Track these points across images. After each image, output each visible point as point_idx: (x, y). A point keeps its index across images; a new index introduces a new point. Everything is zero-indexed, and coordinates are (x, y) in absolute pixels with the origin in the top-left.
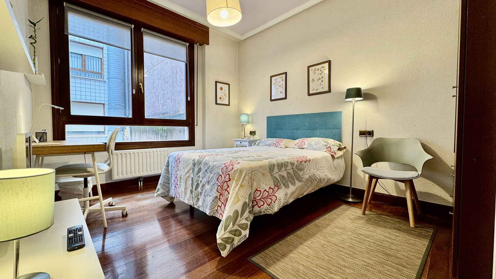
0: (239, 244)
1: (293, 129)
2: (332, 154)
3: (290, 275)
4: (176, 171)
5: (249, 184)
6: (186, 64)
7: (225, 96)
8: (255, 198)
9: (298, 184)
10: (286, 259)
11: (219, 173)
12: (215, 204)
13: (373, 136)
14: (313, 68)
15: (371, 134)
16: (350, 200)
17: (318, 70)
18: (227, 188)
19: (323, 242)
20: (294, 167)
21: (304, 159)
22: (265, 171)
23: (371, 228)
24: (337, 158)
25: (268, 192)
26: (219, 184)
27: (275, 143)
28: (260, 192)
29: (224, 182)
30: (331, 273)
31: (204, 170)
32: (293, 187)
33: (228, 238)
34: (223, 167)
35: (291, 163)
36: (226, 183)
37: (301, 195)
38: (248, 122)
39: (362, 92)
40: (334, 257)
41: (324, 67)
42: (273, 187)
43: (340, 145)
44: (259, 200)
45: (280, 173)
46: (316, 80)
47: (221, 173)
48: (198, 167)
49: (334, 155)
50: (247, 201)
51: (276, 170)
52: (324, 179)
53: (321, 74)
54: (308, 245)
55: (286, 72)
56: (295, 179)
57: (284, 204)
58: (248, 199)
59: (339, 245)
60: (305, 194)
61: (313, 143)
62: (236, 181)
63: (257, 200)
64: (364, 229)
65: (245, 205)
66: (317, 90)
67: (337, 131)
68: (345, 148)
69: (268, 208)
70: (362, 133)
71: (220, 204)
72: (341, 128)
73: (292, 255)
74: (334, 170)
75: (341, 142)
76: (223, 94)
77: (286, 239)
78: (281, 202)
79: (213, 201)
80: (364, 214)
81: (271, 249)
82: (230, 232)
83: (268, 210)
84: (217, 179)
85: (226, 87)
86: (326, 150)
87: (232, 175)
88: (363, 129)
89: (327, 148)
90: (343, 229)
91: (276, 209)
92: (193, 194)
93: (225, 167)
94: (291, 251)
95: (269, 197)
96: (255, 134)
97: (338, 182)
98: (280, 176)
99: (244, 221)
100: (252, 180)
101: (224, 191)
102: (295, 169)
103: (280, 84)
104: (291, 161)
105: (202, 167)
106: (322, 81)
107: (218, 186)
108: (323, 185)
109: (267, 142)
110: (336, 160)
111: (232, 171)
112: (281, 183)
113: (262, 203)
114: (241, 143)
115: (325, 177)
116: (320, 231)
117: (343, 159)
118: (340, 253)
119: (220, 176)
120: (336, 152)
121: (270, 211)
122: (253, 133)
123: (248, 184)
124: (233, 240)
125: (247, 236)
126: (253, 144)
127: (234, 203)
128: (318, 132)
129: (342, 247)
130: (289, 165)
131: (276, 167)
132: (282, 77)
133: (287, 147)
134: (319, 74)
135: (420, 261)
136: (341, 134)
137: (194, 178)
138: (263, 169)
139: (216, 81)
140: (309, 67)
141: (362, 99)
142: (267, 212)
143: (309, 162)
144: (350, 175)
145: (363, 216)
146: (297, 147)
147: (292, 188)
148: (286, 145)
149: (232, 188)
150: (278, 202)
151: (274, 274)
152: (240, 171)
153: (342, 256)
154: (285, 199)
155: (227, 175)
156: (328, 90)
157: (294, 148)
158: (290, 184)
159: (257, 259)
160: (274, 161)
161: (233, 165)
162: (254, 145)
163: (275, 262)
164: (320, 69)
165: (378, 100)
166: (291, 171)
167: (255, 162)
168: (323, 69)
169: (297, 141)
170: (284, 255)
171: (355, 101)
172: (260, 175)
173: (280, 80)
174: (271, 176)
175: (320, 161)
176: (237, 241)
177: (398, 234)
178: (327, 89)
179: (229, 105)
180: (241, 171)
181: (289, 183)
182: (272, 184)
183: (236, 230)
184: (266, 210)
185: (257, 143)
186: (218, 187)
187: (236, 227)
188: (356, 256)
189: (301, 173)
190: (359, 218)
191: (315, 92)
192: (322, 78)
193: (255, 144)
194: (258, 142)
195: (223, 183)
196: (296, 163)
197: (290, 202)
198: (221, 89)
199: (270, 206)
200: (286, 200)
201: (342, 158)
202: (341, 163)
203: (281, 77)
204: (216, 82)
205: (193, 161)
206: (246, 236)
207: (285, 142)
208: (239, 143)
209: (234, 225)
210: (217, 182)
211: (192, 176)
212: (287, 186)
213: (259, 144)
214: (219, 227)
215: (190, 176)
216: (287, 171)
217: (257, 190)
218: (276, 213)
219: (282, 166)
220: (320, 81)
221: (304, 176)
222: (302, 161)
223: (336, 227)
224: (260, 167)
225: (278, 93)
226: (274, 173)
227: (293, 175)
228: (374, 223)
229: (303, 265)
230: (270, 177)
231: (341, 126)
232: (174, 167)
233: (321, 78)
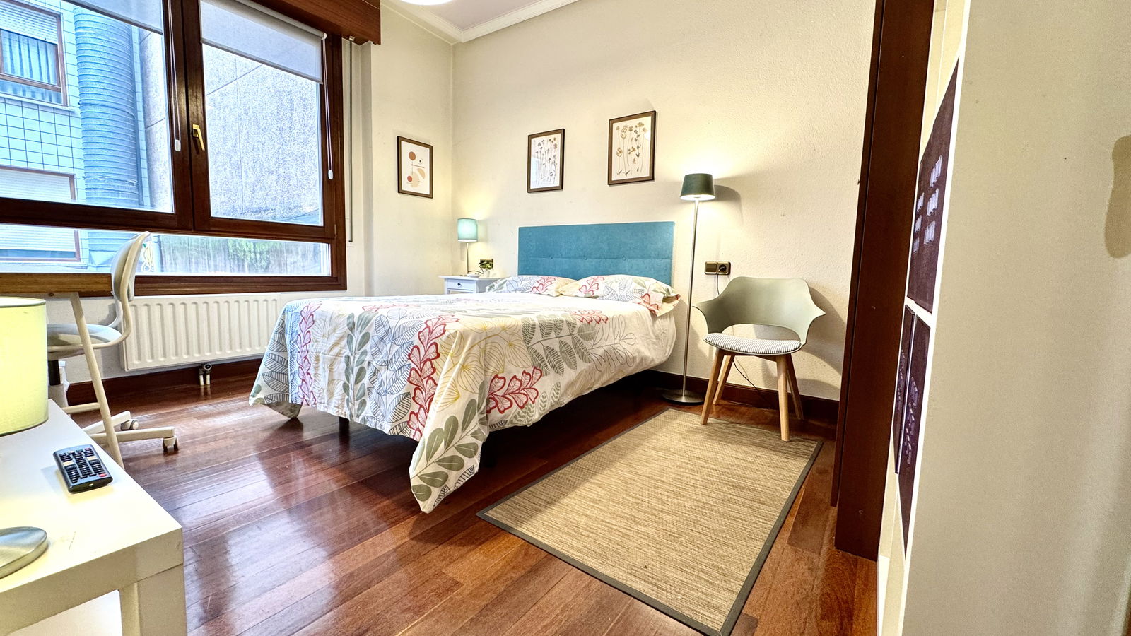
0: (458, 485)
1: (574, 257)
2: (652, 308)
3: (560, 534)
4: (306, 344)
5: (480, 363)
6: (322, 87)
7: (423, 175)
8: (492, 394)
9: (582, 366)
10: (554, 510)
11: (412, 342)
12: (404, 410)
13: (729, 273)
14: (621, 124)
15: (725, 269)
16: (683, 400)
17: (631, 130)
18: (432, 373)
19: (627, 475)
20: (576, 331)
21: (595, 317)
22: (515, 338)
23: (715, 446)
24: (661, 317)
25: (521, 381)
26: (413, 366)
27: (537, 285)
28: (503, 380)
29: (425, 362)
30: (638, 523)
31: (376, 339)
32: (572, 372)
33: (435, 474)
34: (421, 330)
35: (568, 323)
36: (428, 363)
37: (588, 389)
38: (476, 239)
39: (714, 183)
40: (644, 498)
41: (643, 125)
42: (530, 370)
43: (668, 291)
44: (502, 396)
45: (546, 343)
46: (625, 151)
47: (417, 342)
48: (361, 332)
49: (656, 310)
50: (476, 398)
51: (538, 336)
52: (634, 358)
53: (636, 140)
54: (597, 482)
55: (564, 130)
56: (576, 355)
57: (552, 406)
58: (477, 395)
59: (656, 478)
60: (596, 386)
61: (615, 286)
62: (452, 356)
63: (496, 398)
64: (702, 448)
65: (471, 408)
66: (626, 174)
67: (663, 262)
68: (677, 297)
69: (519, 413)
70: (711, 268)
71: (415, 408)
72: (672, 256)
73: (565, 501)
74: (655, 340)
75: (670, 285)
76: (415, 169)
77: (556, 474)
78: (546, 401)
79: (399, 403)
80: (705, 423)
81: (525, 493)
82: (440, 462)
83: (520, 418)
84: (409, 355)
85: (422, 153)
86: (639, 301)
87: (443, 344)
88: (713, 260)
89: (642, 297)
90: (666, 450)
91: (536, 416)
92: (351, 392)
93: (427, 329)
94: (564, 495)
95: (523, 392)
96: (492, 266)
97: (661, 365)
98: (546, 348)
99: (469, 440)
100: (486, 355)
101: (425, 381)
102: (577, 336)
103: (550, 155)
104: (569, 320)
105: (372, 331)
106: (638, 156)
107: (411, 370)
108: (631, 370)
109: (519, 283)
110: (658, 321)
111: (444, 337)
112: (548, 364)
113: (507, 404)
114: (459, 284)
115: (637, 354)
116: (621, 457)
117: (673, 319)
118: (656, 491)
119: (415, 349)
120: (660, 305)
121: (523, 419)
122: (486, 264)
123: (479, 365)
124: (446, 478)
125: (476, 469)
126: (487, 288)
127: (447, 404)
128: (626, 264)
129: (661, 481)
130: (565, 327)
131: (538, 331)
132: (555, 139)
133: (562, 295)
134: (632, 139)
135: (789, 493)
136: (671, 268)
137: (352, 358)
138: (510, 333)
139: (398, 137)
140: (612, 122)
141: (712, 197)
142: (516, 422)
143: (606, 322)
144: (684, 351)
145: (702, 427)
146: (584, 295)
147: (569, 374)
148: (559, 290)
149: (444, 371)
150: (540, 401)
151: (531, 535)
152: (461, 336)
153: (660, 495)
154: (556, 395)
155: (431, 345)
156: (648, 175)
157: (576, 296)
158: (565, 365)
159: (496, 513)
160: (534, 319)
161: (445, 325)
162: (489, 290)
163: (531, 516)
164: (634, 129)
165: (743, 202)
166: (569, 340)
167: (494, 319)
168: (642, 128)
169: (583, 282)
170: (549, 503)
171: (700, 201)
172: (505, 345)
173: (548, 146)
174: (528, 348)
175: (626, 321)
176: (455, 481)
177: (758, 454)
178: (646, 173)
179: (430, 196)
180: (463, 337)
181: (564, 363)
182: (530, 364)
183: (452, 458)
184: (515, 417)
185: (496, 286)
186: (410, 373)
187: (452, 452)
188: (682, 493)
189: (588, 344)
190: (695, 431)
191: (622, 177)
192: (638, 147)
193: (491, 287)
194: (500, 282)
195: (422, 364)
196: (579, 324)
197: (566, 402)
198: (412, 156)
199: (524, 410)
200: (556, 398)
201: (670, 317)
202: (669, 326)
203: (552, 139)
204: (399, 139)
205: (348, 319)
206: (473, 468)
207: (558, 283)
208: (455, 285)
209: (447, 446)
210: (410, 362)
211: (346, 352)
212: (559, 371)
213: (501, 286)
214: (415, 456)
215: (342, 352)
216: (562, 339)
217: (496, 376)
218: (535, 424)
219: (549, 328)
220: (634, 154)
221: (594, 351)
222: (592, 321)
223: (653, 449)
224: (504, 329)
225: (544, 175)
226: (533, 342)
227: (572, 347)
228: (722, 437)
229: (586, 516)
230: (525, 351)
231: (671, 252)
232: (299, 335)
233: (636, 149)
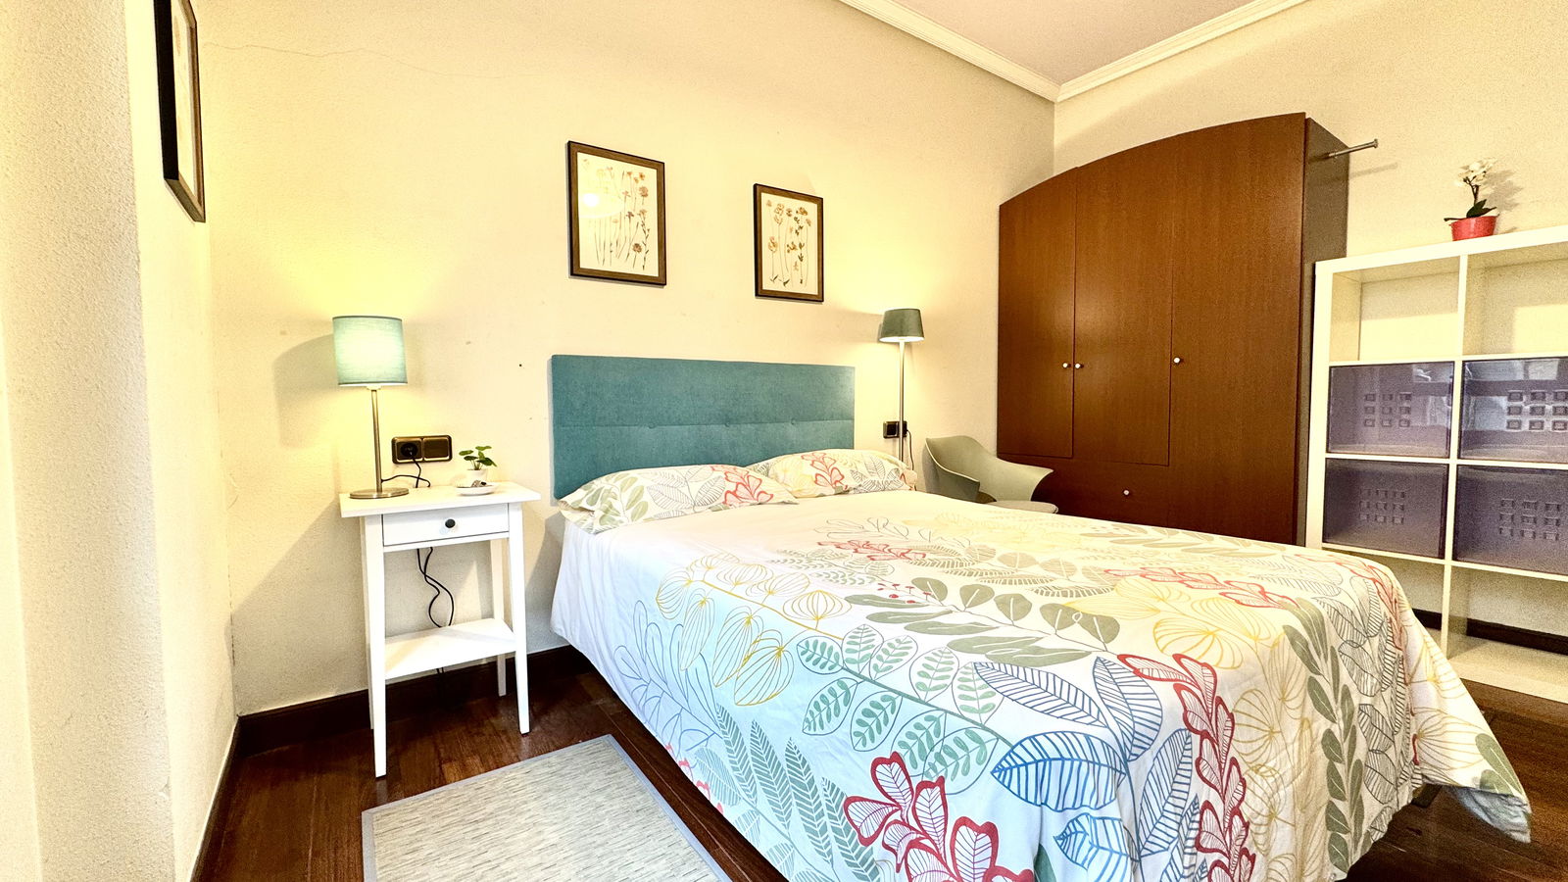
14: (776, 199)
17: (788, 214)
27: (732, 487)
41: (806, 213)
46: (782, 246)
53: (798, 233)
55: (663, 164)
66: (785, 283)
67: (838, 424)
72: (854, 415)
103: (630, 206)
106: (801, 259)
114: (451, 524)
132: (639, 175)
134: (791, 230)
136: (854, 433)
140: (759, 189)
141: (919, 340)
156: (816, 293)
164: (794, 214)
168: (805, 217)
173: (628, 186)
178: (813, 289)
179: (198, 215)
191: (778, 287)
192: (801, 246)
203: (634, 174)
220: (795, 255)
225: (618, 244)
231: (854, 410)
233: (798, 247)
